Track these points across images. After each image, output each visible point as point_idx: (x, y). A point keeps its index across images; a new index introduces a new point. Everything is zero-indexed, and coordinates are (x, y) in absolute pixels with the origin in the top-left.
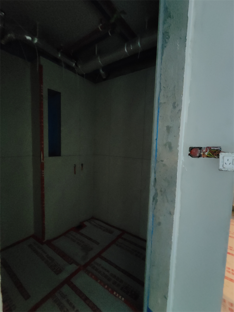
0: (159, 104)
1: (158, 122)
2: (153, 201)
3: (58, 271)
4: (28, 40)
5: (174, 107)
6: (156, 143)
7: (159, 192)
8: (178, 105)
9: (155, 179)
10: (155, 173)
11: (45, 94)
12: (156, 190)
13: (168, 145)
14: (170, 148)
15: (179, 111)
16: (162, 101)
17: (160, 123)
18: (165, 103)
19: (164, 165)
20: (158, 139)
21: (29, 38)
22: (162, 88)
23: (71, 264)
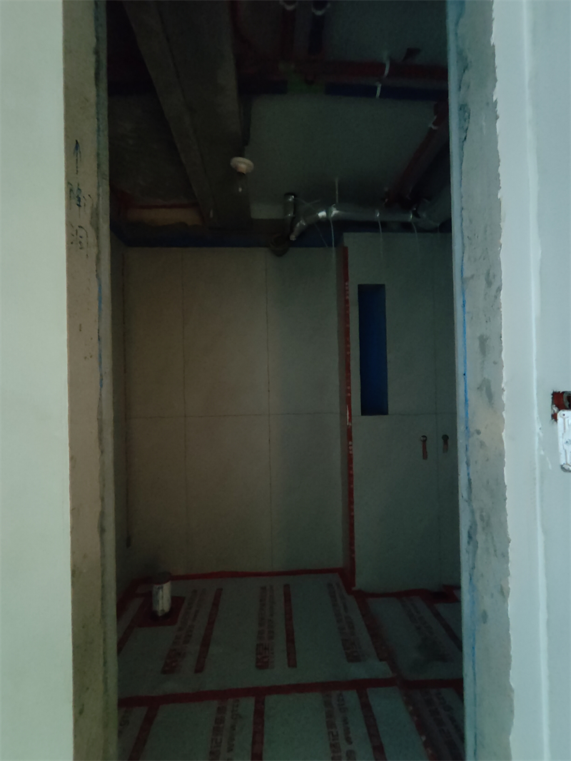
0: (463, 280)
1: (464, 327)
2: (469, 543)
3: (354, 657)
4: (323, 217)
5: (489, 284)
6: (465, 384)
7: (478, 518)
8: (494, 276)
9: (469, 480)
10: (468, 464)
11: (353, 295)
12: (473, 512)
13: (485, 388)
14: (490, 396)
15: (497, 291)
16: (467, 274)
17: (468, 330)
18: (472, 277)
19: (482, 444)
20: (467, 374)
21: (322, 214)
22: (466, 241)
23: (381, 660)
